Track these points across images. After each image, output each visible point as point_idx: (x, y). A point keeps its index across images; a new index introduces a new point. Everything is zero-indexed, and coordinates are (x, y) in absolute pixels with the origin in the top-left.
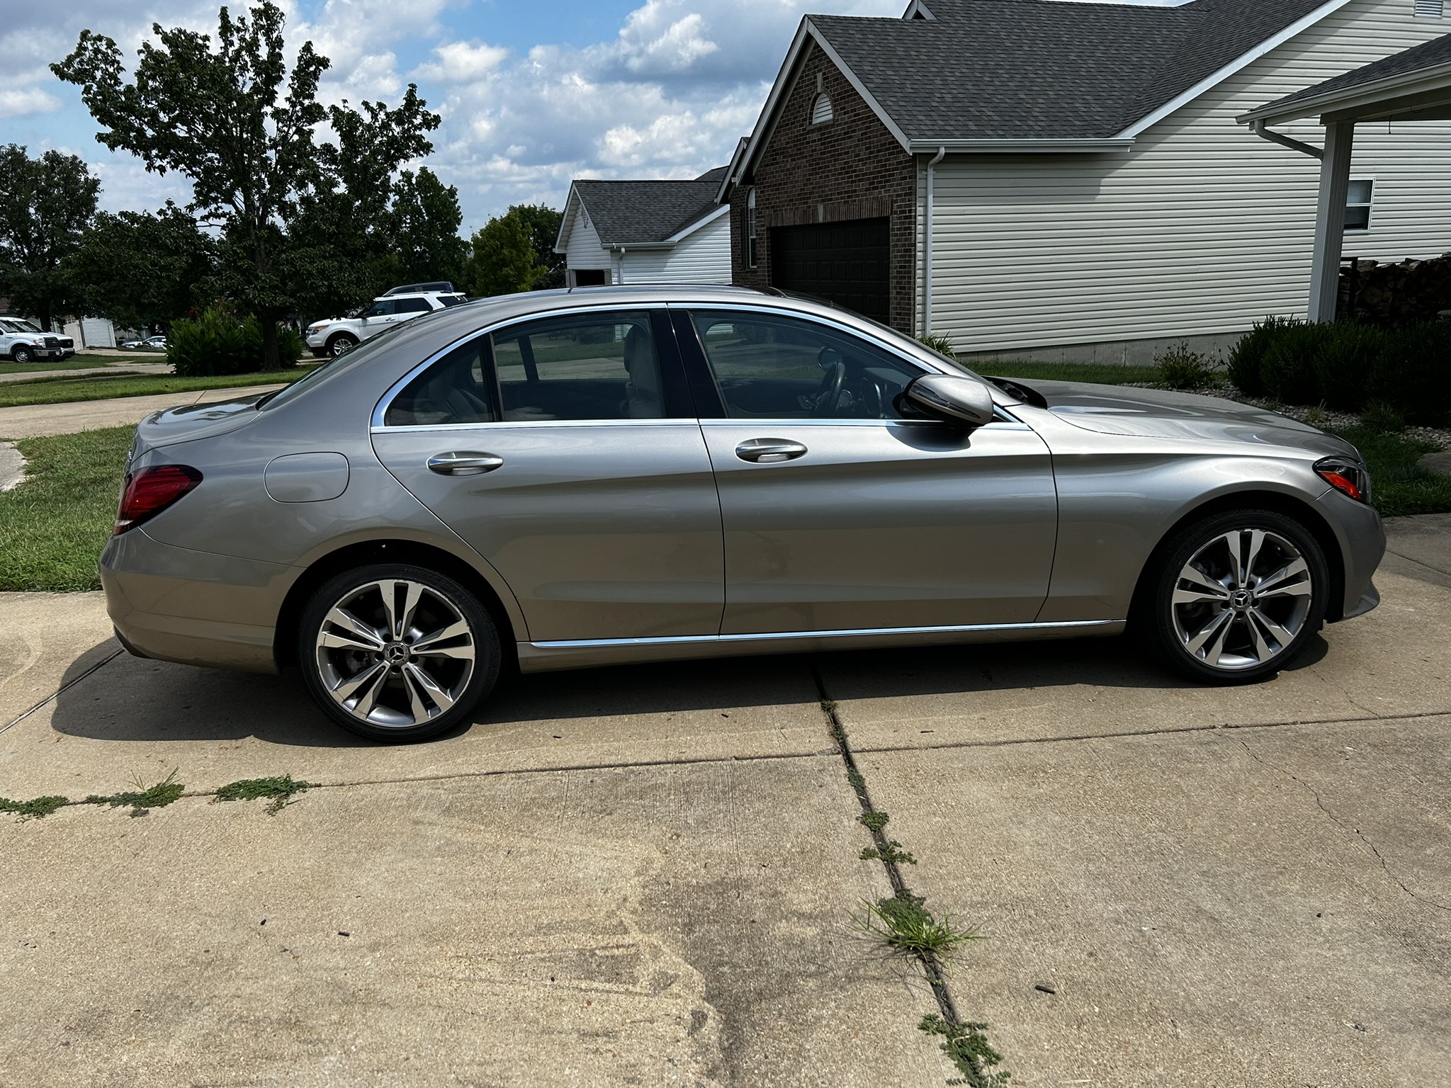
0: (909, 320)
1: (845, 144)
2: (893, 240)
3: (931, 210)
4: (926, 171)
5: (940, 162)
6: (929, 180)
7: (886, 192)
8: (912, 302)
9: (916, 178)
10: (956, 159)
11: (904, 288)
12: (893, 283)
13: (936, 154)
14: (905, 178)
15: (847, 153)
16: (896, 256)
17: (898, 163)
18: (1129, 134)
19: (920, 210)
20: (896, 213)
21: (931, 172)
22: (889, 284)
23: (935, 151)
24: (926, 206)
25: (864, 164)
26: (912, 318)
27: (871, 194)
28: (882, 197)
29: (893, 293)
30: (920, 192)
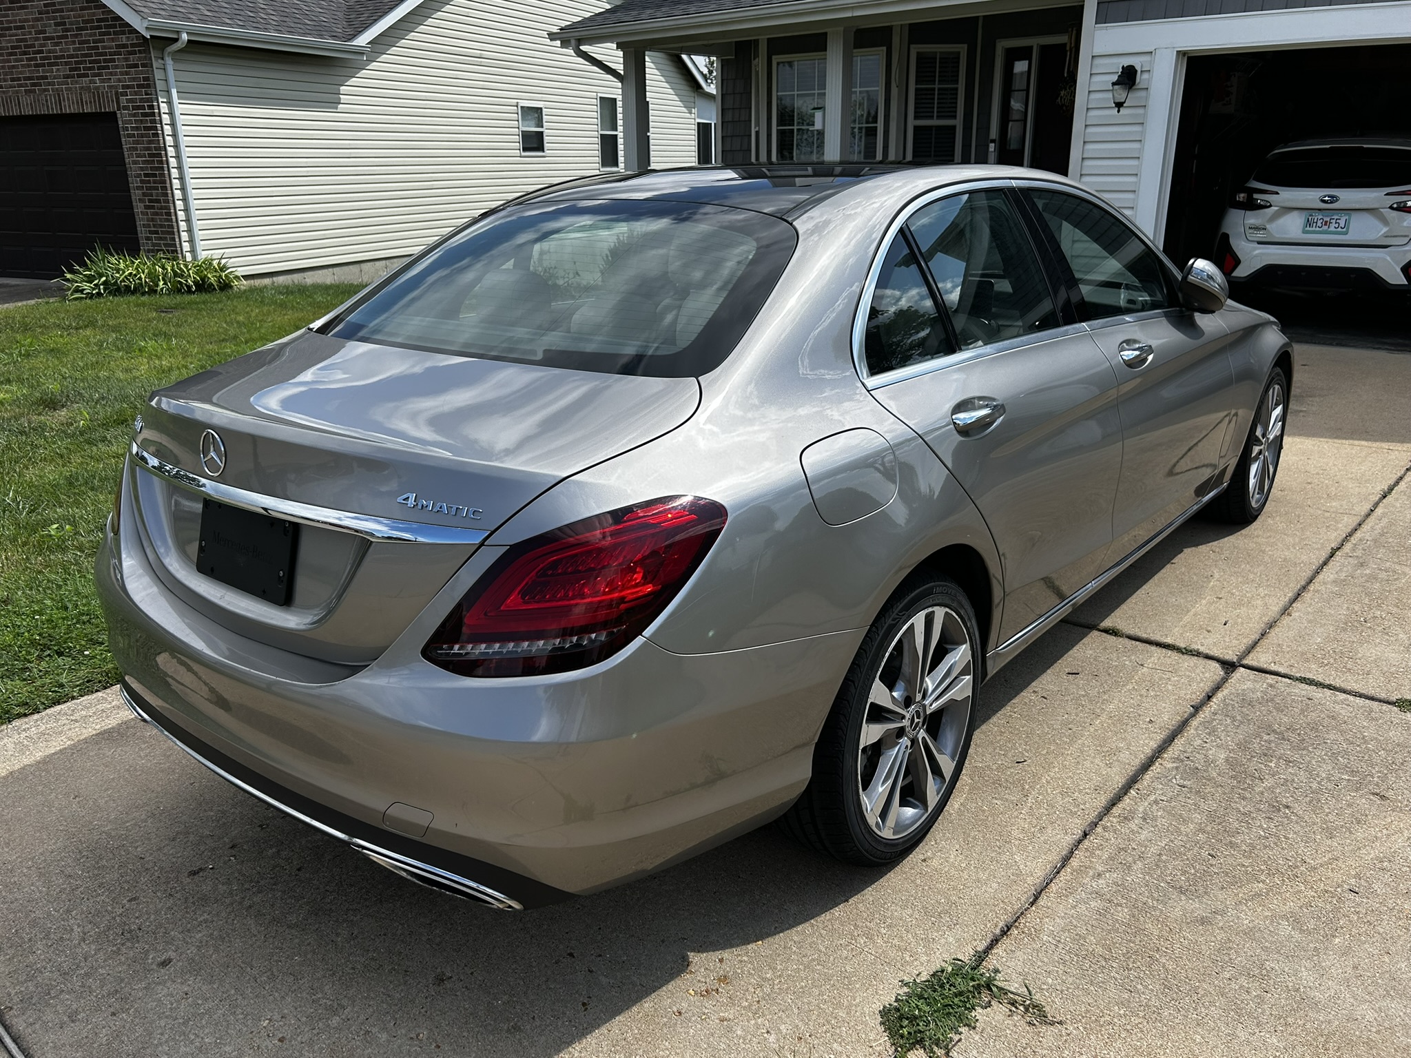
0: (174, 239)
1: (17, 15)
2: (126, 143)
3: (179, 108)
4: (163, 59)
5: (181, 51)
6: (168, 71)
7: (103, 81)
8: (173, 217)
9: (152, 67)
10: (201, 48)
11: (158, 201)
12: (136, 195)
13: (176, 40)
14: (136, 66)
15: (22, 27)
16: (135, 162)
17: (118, 46)
18: (363, 40)
19: (164, 108)
20: (126, 108)
21: (169, 62)
22: (130, 196)
23: (175, 36)
24: (170, 103)
25: (57, 44)
26: (176, 237)
27: (77, 82)
28: (97, 88)
29: (139, 208)
30: (160, 85)
